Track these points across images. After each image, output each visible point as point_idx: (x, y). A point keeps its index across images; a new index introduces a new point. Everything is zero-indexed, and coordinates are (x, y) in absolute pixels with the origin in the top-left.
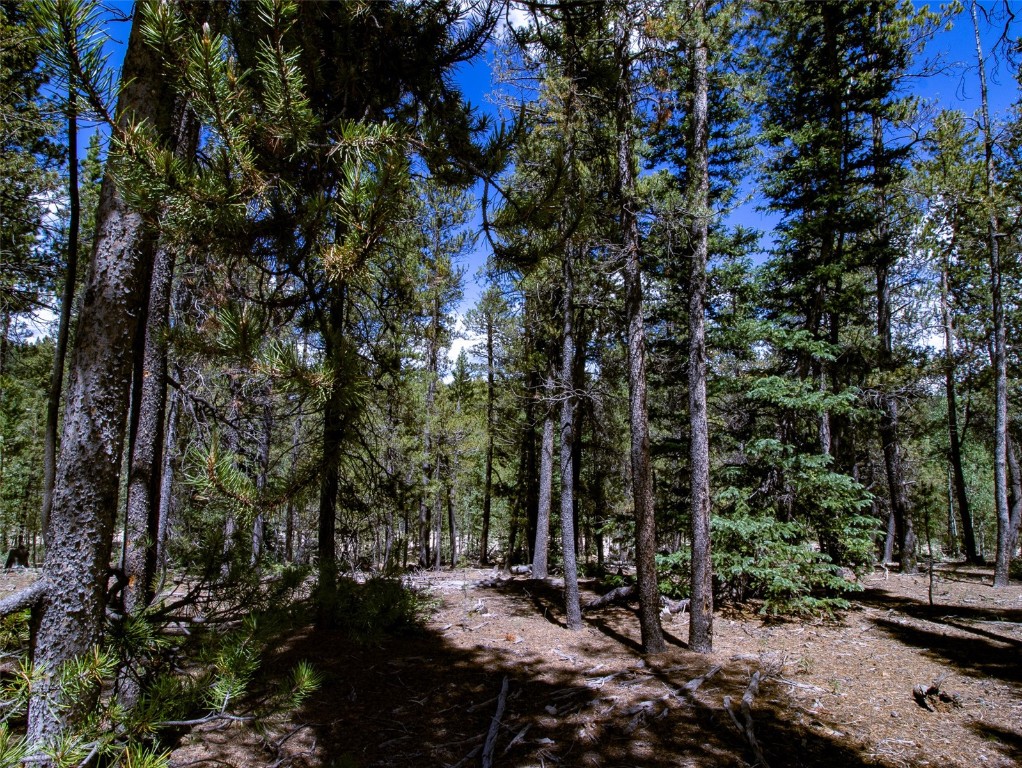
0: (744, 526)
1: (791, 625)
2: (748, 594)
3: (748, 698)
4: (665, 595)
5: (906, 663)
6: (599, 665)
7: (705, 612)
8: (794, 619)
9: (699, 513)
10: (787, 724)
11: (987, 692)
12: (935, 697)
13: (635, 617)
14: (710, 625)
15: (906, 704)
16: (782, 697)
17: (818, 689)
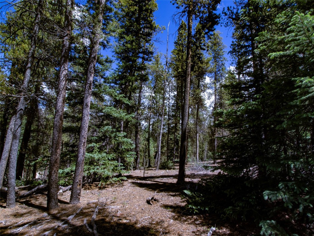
0: (96, 156)
1: (108, 188)
2: (95, 180)
3: (94, 216)
4: (61, 185)
5: (141, 193)
6: (21, 221)
7: (78, 187)
8: (109, 186)
9: (81, 147)
10: (109, 222)
11: (163, 196)
12: (153, 200)
13: (46, 197)
14: (80, 192)
15: (145, 205)
16: (106, 213)
17: (118, 207)
